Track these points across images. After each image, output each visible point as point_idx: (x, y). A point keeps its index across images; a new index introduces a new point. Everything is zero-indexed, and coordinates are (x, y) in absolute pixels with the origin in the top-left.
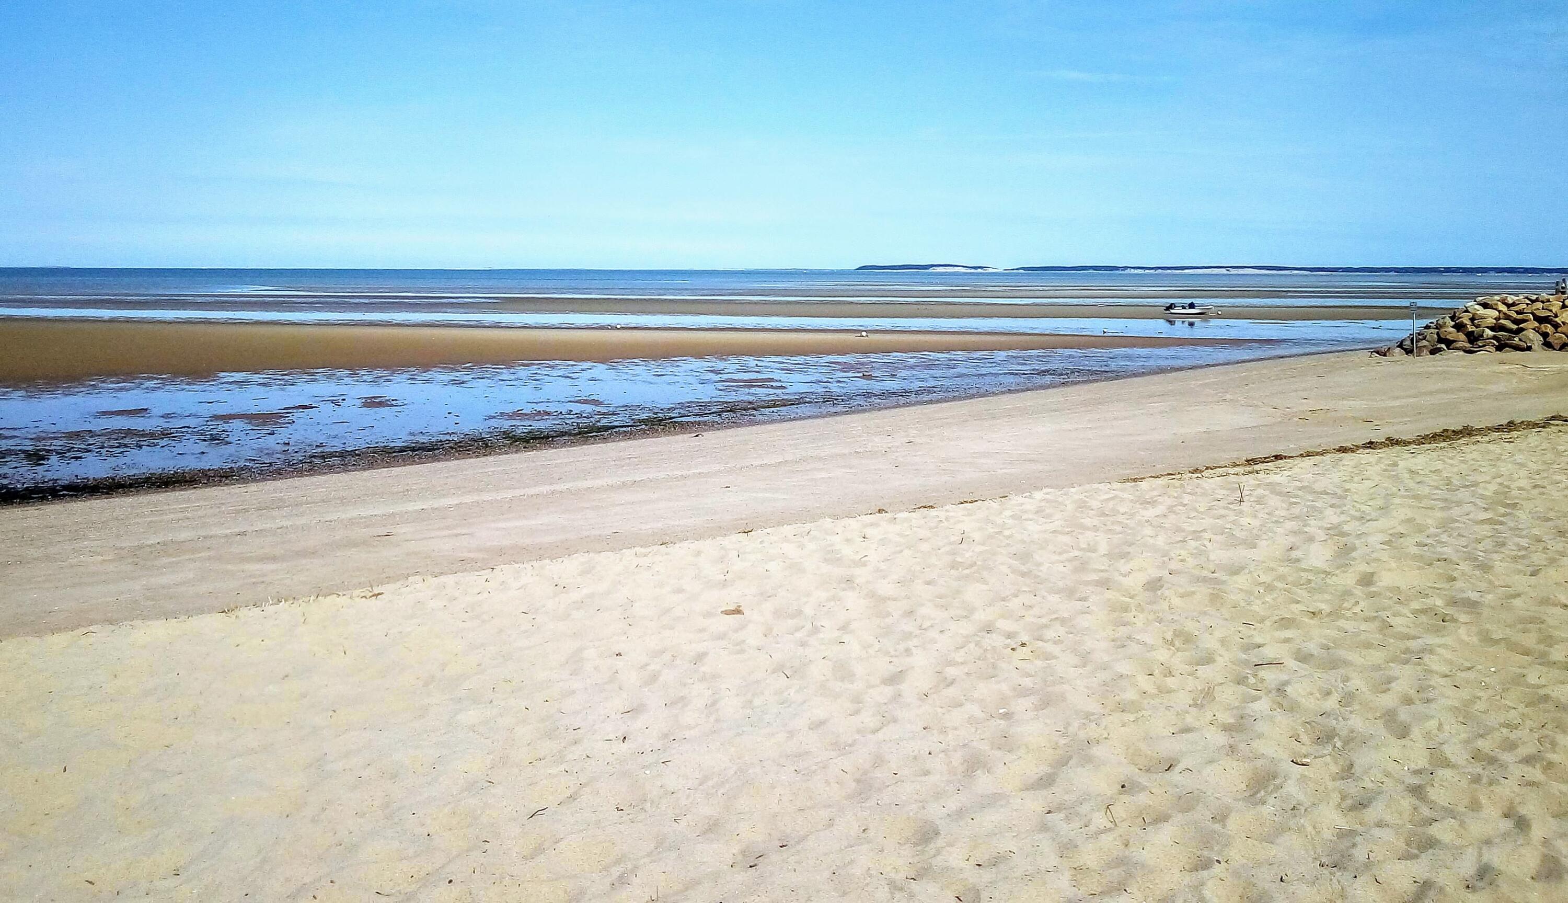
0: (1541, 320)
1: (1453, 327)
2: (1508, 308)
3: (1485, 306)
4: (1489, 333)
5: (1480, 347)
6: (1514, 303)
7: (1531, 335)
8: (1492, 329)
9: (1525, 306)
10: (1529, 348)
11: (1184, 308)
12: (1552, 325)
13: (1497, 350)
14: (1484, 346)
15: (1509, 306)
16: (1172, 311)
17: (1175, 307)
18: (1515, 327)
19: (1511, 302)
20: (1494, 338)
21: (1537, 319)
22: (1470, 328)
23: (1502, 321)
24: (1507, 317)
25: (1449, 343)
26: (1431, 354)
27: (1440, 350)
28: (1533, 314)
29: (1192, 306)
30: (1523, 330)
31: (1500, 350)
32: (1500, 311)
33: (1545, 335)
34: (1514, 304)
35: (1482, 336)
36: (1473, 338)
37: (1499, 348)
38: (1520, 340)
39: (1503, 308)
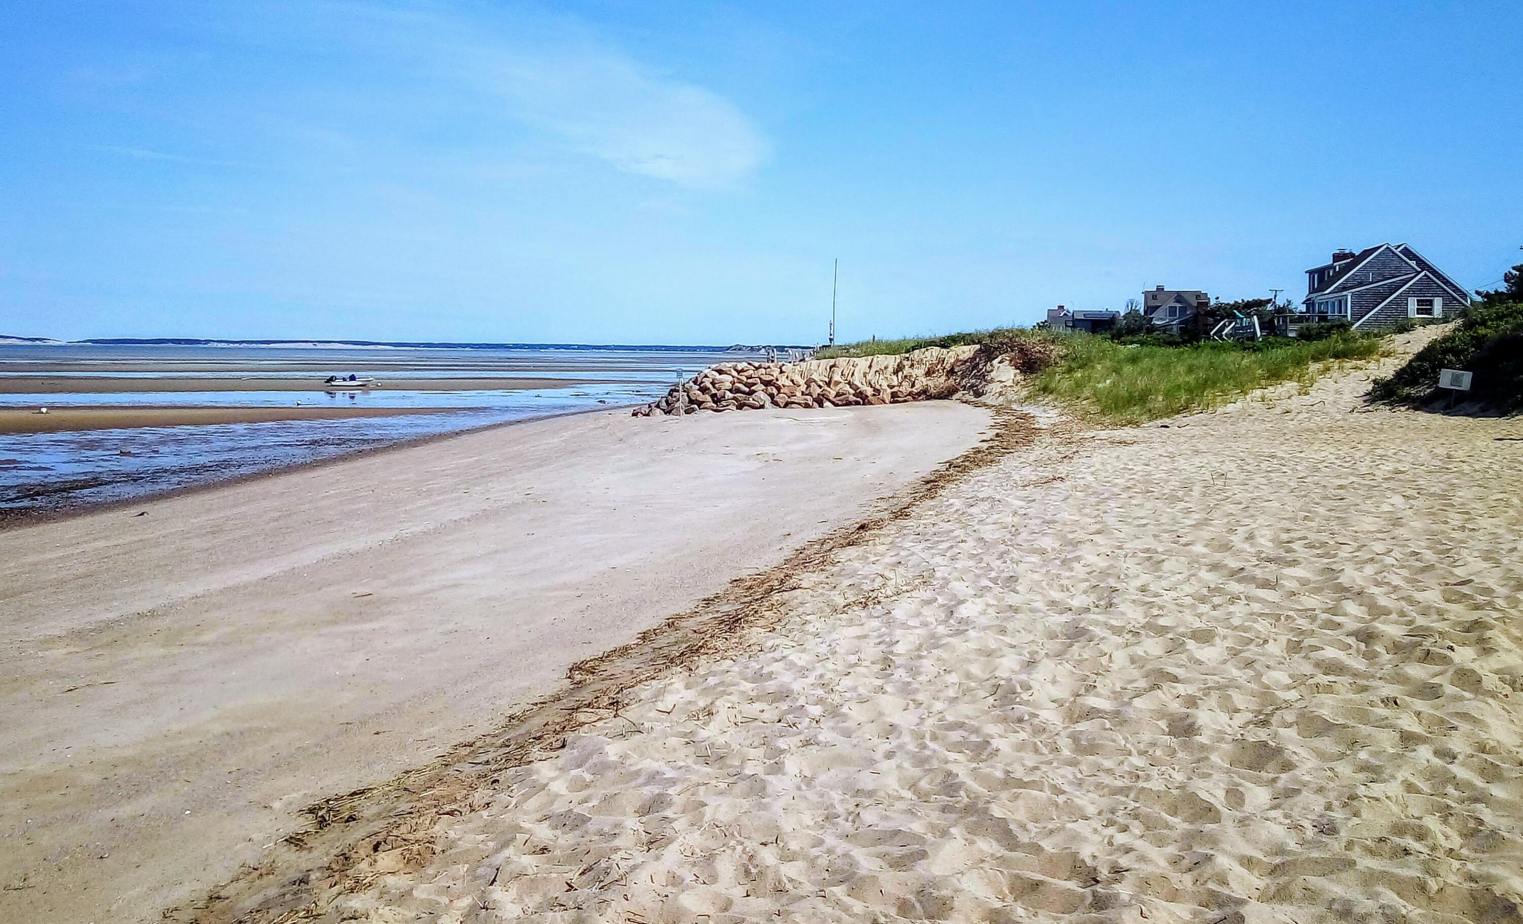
0: (767, 383)
1: (698, 390)
2: (738, 374)
3: (720, 372)
4: (729, 395)
5: (724, 406)
6: (743, 369)
7: (761, 395)
8: (730, 391)
9: (751, 372)
10: (762, 407)
11: (344, 380)
12: (776, 387)
13: (737, 409)
14: (727, 405)
15: (739, 372)
16: (333, 383)
17: (336, 379)
18: (747, 390)
19: (740, 368)
20: (734, 398)
21: (764, 382)
22: (714, 391)
23: (737, 384)
24: (741, 381)
25: (699, 404)
26: (686, 413)
27: (693, 410)
28: (760, 379)
29: (352, 378)
30: (754, 392)
31: (741, 409)
32: (733, 377)
33: (772, 396)
34: (743, 371)
35: (724, 397)
36: (716, 399)
37: (740, 407)
38: (753, 400)
39: (735, 373)
